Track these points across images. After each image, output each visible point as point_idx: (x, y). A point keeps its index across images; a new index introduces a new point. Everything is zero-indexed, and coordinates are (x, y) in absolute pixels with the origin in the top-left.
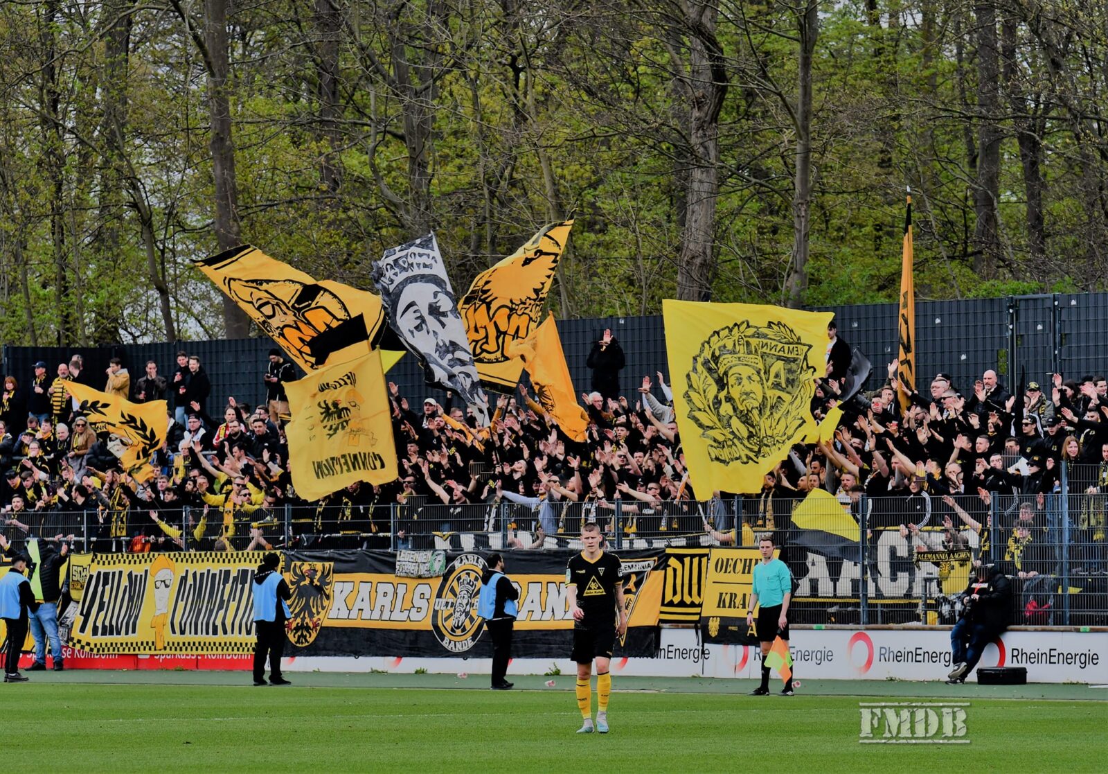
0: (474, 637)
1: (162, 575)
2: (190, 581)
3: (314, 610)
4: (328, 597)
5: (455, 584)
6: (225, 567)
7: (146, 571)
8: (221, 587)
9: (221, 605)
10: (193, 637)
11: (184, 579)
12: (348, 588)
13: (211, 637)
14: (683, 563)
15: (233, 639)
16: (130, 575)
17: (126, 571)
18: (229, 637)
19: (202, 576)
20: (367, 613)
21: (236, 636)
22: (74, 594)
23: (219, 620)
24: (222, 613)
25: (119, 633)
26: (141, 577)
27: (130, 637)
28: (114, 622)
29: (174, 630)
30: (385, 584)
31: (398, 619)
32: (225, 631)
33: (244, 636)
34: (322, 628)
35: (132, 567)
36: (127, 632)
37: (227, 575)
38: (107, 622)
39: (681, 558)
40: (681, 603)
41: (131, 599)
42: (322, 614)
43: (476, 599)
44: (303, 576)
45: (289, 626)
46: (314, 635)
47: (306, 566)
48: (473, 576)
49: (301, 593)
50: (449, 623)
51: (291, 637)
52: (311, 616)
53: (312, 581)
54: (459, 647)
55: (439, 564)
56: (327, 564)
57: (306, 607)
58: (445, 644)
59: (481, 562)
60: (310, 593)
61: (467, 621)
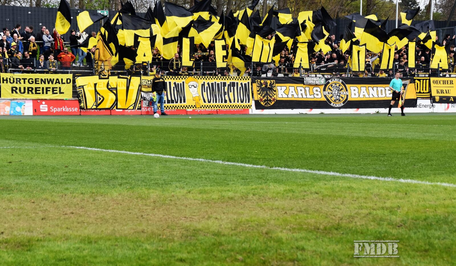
0: (344, 103)
1: (192, 83)
2: (206, 85)
3: (271, 95)
4: (275, 91)
5: (330, 87)
6: (224, 81)
7: (183, 82)
8: (223, 88)
9: (225, 93)
10: (214, 104)
11: (203, 85)
12: (284, 88)
13: (224, 104)
14: (420, 81)
15: (235, 104)
16: (175, 83)
17: (172, 81)
18: (233, 103)
19: (212, 84)
20: (296, 96)
21: (236, 103)
22: (143, 89)
23: (227, 98)
24: (226, 96)
25: (177, 102)
26: (181, 84)
27: (183, 104)
28: (173, 99)
29: (205, 102)
30: (300, 87)
31: (310, 97)
32: (230, 102)
33: (240, 103)
34: (277, 100)
35: (175, 81)
36: (181, 102)
37: (225, 84)
38: (170, 99)
39: (419, 80)
40: (420, 92)
41: (178, 91)
42: (275, 96)
43: (341, 92)
44: (261, 84)
45: (261, 100)
46: (273, 103)
47: (262, 81)
48: (338, 85)
49: (263, 90)
50: (333, 99)
51: (262, 103)
52: (271, 97)
53: (266, 86)
54: (337, 106)
55: (323, 81)
56: (272, 81)
57: (267, 94)
58: (332, 105)
59: (341, 81)
60: (267, 90)
61: (340, 98)
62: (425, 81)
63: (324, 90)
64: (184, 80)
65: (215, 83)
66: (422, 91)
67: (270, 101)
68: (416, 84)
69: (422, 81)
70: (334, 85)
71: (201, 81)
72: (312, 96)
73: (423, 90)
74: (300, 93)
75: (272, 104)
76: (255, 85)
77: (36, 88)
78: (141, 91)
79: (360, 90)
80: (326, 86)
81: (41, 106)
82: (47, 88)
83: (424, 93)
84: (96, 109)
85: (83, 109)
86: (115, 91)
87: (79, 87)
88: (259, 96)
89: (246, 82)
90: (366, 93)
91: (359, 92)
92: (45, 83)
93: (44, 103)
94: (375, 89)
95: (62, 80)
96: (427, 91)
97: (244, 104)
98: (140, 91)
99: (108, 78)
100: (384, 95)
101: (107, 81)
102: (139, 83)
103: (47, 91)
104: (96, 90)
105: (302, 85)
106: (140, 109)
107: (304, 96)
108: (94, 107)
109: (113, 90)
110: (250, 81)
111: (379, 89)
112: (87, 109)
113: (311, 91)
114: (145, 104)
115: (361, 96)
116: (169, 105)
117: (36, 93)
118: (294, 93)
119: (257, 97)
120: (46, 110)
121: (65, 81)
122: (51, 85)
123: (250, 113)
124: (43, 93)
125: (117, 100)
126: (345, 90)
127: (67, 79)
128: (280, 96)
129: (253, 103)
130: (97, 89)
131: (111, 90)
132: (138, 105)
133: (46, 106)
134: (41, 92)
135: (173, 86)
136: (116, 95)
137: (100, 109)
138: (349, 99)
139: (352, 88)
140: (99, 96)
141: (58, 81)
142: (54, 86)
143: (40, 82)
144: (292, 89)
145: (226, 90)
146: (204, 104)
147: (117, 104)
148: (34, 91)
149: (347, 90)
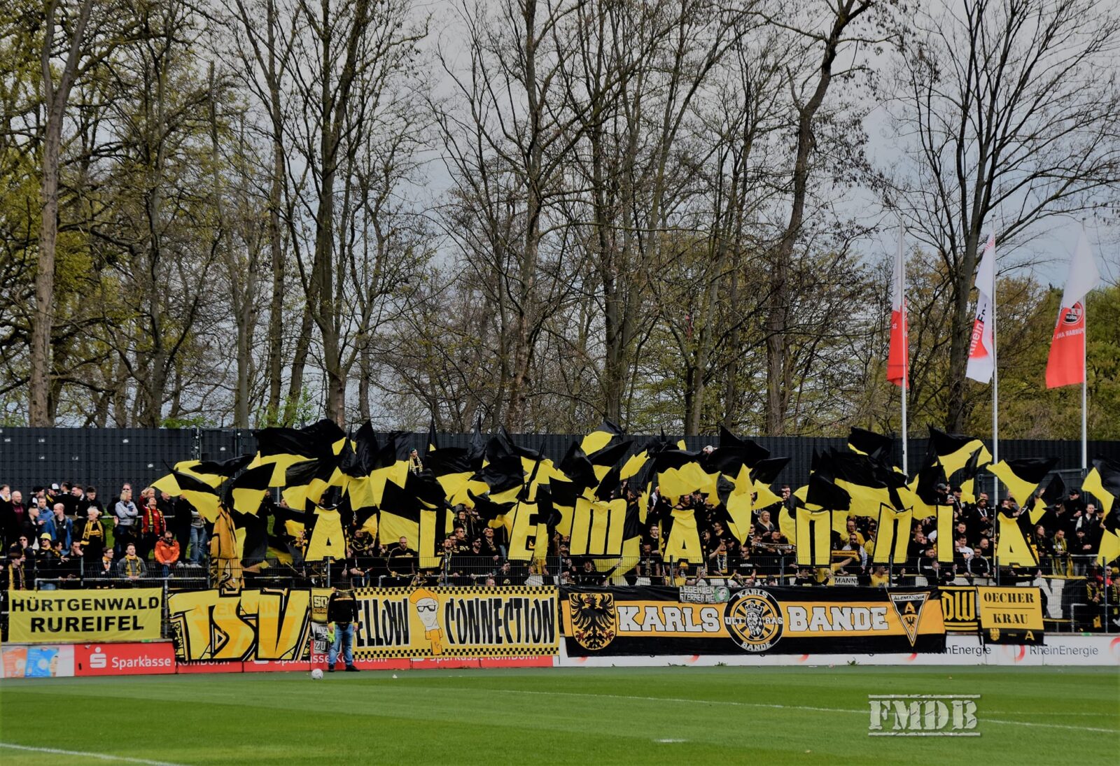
0: (771, 642)
1: (423, 602)
2: (457, 606)
3: (603, 625)
4: (613, 617)
5: (741, 608)
6: (496, 596)
7: (405, 601)
8: (494, 610)
9: (498, 623)
10: (474, 646)
11: (450, 605)
12: (633, 611)
13: (495, 645)
14: (954, 596)
15: (519, 646)
16: (386, 603)
17: (381, 599)
18: (515, 645)
19: (470, 603)
20: (660, 627)
21: (523, 644)
22: (317, 617)
23: (502, 633)
24: (502, 629)
25: (389, 643)
26: (400, 604)
27: (403, 646)
28: (382, 636)
29: (452, 641)
30: (670, 608)
31: (693, 630)
32: (510, 640)
33: (531, 644)
34: (616, 637)
35: (387, 597)
36: (398, 643)
37: (498, 603)
38: (373, 636)
39: (952, 593)
40: (954, 620)
41: (392, 619)
42: (613, 628)
43: (767, 618)
44: (581, 603)
45: (580, 636)
46: (607, 642)
47: (584, 596)
48: (758, 603)
49: (585, 614)
50: (747, 633)
51: (582, 643)
52: (602, 629)
53: (593, 605)
54: (757, 648)
55: (723, 595)
56: (606, 595)
57: (594, 623)
58: (744, 646)
59: (765, 594)
60: (594, 615)
61: (764, 632)
62: (965, 595)
63: (727, 614)
64: (406, 596)
65: (477, 600)
66: (959, 618)
67: (601, 637)
68: (944, 601)
69: (957, 594)
70: (749, 603)
71: (445, 598)
72: (699, 628)
73: (961, 614)
74: (670, 620)
75: (604, 645)
76: (566, 605)
77: (84, 619)
78: (311, 619)
79: (810, 614)
80: (730, 604)
81: (93, 657)
82: (107, 619)
83: (963, 621)
84: (211, 660)
85: (182, 660)
86: (253, 622)
87: (176, 614)
88: (576, 628)
89: (547, 598)
90: (824, 621)
91: (809, 619)
92: (103, 607)
93: (98, 649)
94: (847, 611)
95: (140, 600)
96: (972, 616)
97: (541, 645)
98: (308, 619)
99: (239, 595)
100: (867, 625)
101: (235, 600)
102: (307, 603)
103: (108, 624)
104: (212, 621)
105: (675, 603)
106: (307, 658)
107: (680, 628)
108: (208, 656)
109: (251, 620)
110: (556, 595)
111: (857, 612)
112: (190, 660)
113: (696, 616)
114: (318, 647)
115: (814, 627)
116: (372, 649)
117: (84, 629)
118: (656, 621)
119: (571, 630)
120: (103, 664)
121: (145, 603)
122: (116, 613)
123: (555, 664)
124: (99, 629)
125: (256, 640)
126: (776, 615)
127: (151, 599)
128: (624, 627)
129: (561, 643)
130: (215, 618)
131: (244, 619)
132: (304, 651)
133: (104, 655)
134: (95, 626)
135: (382, 607)
136: (256, 630)
137: (220, 661)
138: (785, 634)
139: (793, 611)
140: (217, 633)
141: (130, 604)
142: (123, 613)
143: (93, 606)
144: (652, 612)
145: (501, 616)
146: (450, 646)
147: (256, 650)
148: (80, 625)
149: (779, 614)
